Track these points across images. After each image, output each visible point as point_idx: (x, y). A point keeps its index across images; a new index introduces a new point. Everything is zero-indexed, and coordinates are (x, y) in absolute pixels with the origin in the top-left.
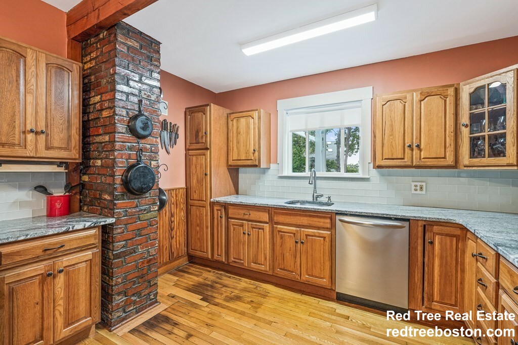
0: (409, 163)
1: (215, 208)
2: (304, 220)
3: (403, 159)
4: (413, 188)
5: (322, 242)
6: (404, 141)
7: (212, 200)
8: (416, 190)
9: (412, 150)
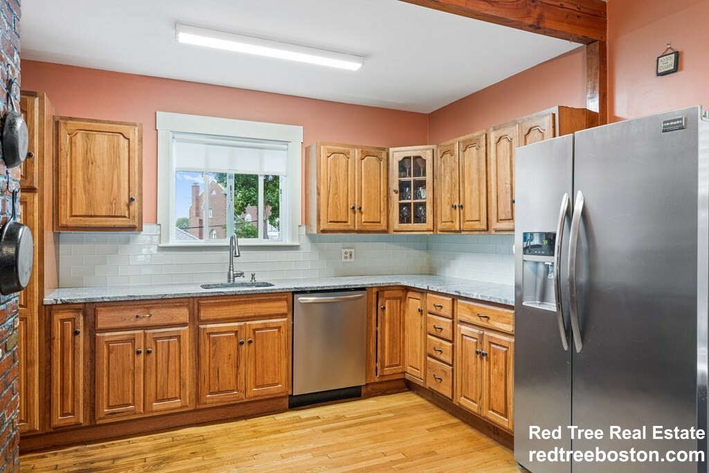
0: (352, 228)
1: (57, 317)
2: (252, 309)
3: (346, 222)
4: (343, 255)
5: (277, 334)
6: (348, 201)
8: (346, 258)
9: (355, 213)
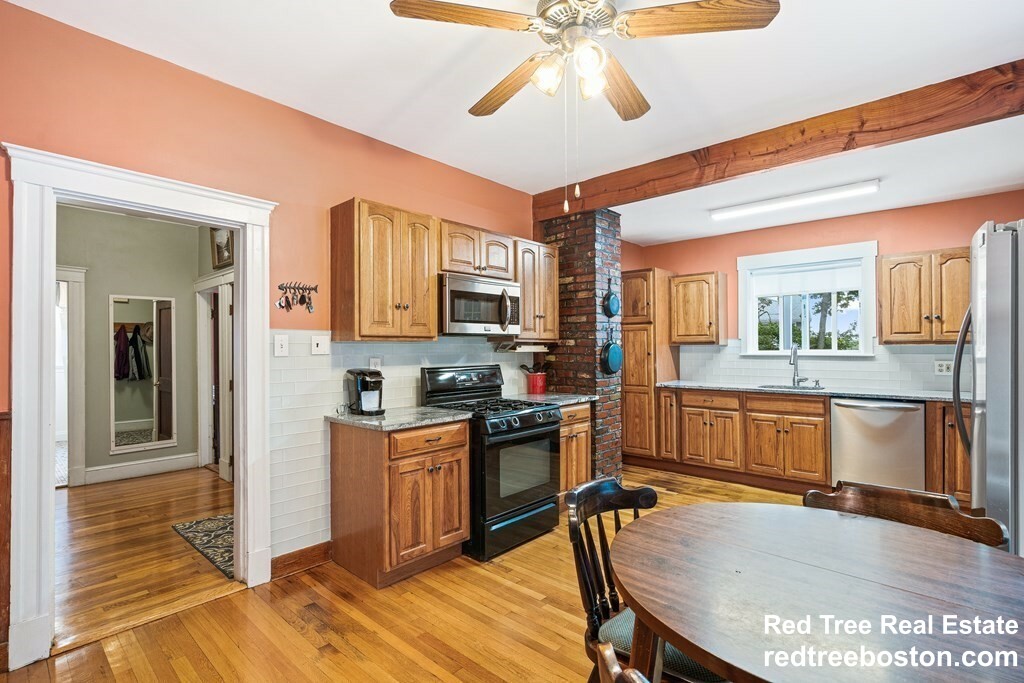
0: (928, 338)
1: (663, 395)
2: (789, 406)
3: (920, 333)
4: (937, 368)
5: (813, 430)
6: (920, 310)
7: (658, 385)
8: (941, 371)
9: (931, 322)
